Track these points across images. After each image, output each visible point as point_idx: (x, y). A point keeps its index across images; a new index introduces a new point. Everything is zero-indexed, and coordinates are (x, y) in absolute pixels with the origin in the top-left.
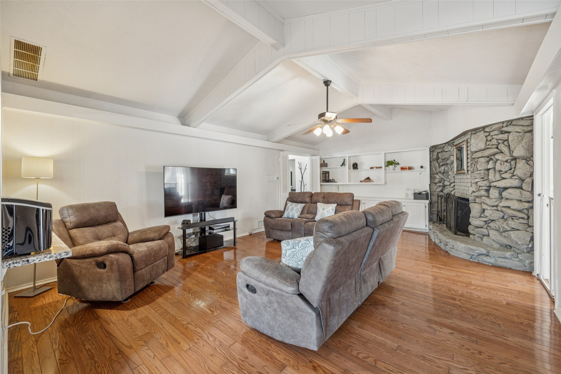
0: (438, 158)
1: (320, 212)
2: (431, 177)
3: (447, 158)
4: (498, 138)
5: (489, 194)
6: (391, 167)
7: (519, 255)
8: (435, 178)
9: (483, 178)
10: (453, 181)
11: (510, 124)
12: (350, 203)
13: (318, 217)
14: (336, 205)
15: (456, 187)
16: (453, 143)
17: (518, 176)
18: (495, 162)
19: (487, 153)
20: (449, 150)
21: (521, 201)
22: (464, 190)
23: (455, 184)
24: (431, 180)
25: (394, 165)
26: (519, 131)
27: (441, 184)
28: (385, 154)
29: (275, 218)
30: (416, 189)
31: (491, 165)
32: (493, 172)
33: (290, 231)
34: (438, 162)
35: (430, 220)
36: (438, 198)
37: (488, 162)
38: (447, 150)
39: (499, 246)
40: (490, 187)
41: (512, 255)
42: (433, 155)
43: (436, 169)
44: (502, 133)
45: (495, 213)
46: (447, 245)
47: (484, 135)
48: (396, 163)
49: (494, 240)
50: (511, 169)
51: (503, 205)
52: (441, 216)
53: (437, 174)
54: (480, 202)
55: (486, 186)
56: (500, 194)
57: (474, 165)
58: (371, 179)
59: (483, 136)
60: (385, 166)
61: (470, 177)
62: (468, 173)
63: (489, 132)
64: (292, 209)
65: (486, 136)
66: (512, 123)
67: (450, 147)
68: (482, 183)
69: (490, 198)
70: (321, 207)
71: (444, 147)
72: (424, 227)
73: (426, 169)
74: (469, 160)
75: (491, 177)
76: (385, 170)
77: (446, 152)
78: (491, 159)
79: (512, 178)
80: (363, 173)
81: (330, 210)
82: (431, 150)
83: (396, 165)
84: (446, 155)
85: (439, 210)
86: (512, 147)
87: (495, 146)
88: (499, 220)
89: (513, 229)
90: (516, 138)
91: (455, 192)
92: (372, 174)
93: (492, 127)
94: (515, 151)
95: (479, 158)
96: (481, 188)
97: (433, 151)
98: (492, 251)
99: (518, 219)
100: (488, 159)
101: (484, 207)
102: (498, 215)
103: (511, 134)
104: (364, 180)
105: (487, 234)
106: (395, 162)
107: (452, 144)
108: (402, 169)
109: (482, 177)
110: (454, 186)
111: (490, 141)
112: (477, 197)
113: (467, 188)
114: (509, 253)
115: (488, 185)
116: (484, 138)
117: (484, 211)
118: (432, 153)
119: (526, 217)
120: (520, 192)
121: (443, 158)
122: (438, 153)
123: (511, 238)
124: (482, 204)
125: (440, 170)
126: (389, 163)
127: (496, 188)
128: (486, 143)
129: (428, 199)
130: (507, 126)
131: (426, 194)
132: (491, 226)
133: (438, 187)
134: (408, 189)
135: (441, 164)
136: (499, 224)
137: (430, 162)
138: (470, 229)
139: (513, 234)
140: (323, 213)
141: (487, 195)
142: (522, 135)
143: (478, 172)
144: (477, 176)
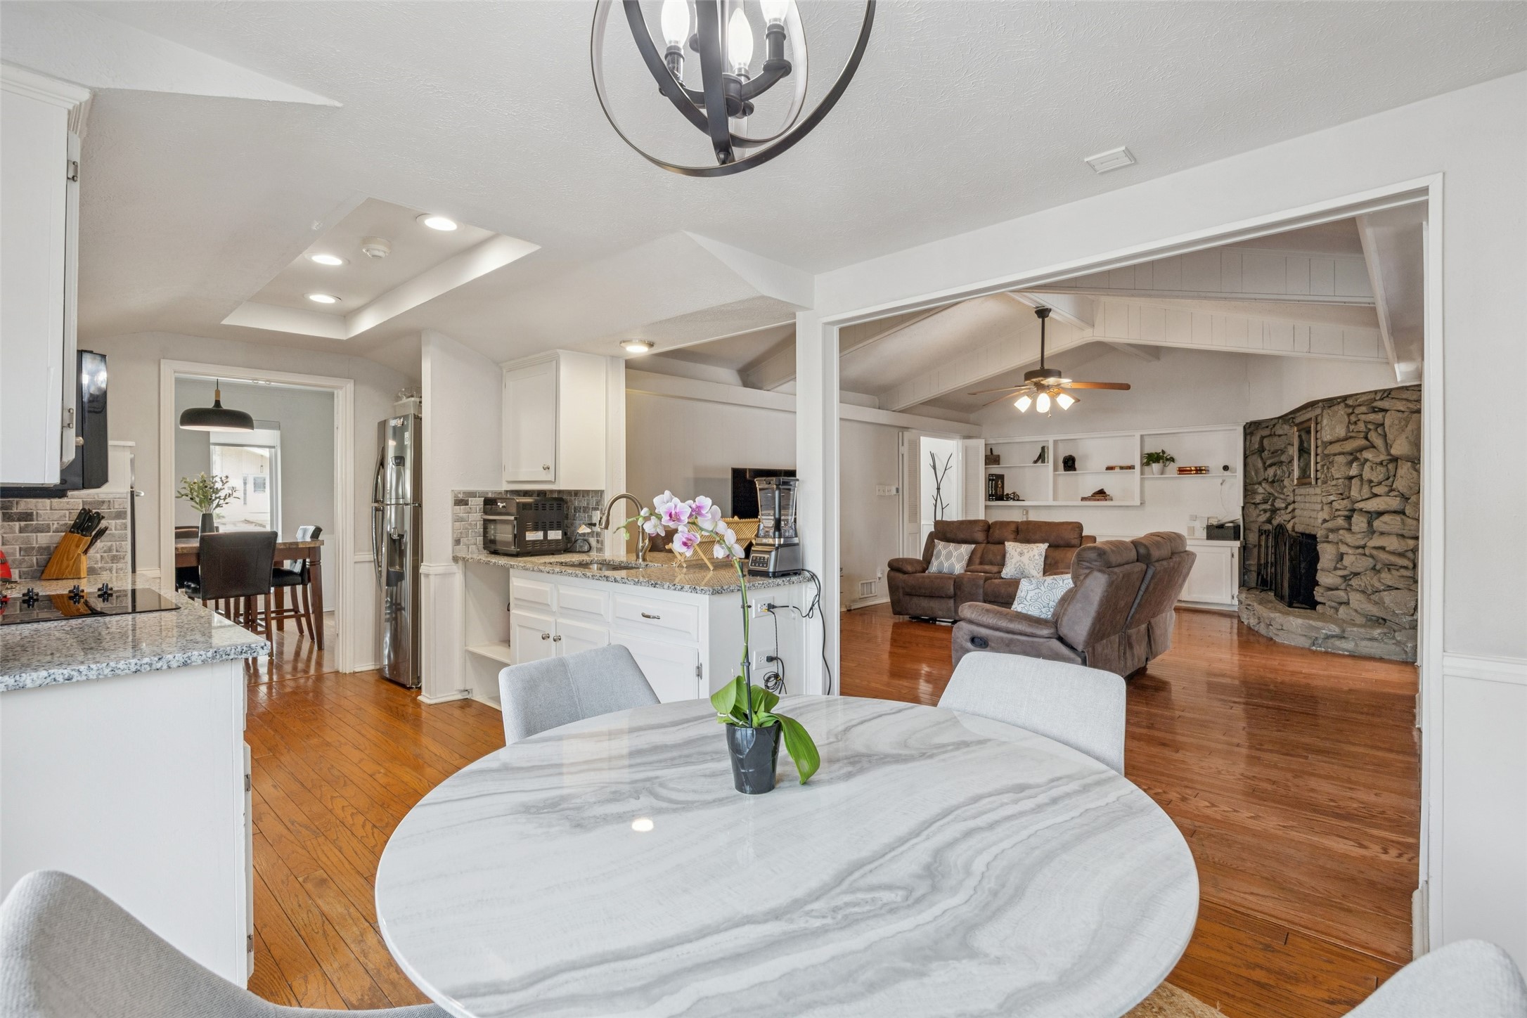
0: (1262, 449)
1: (1014, 561)
2: (1245, 490)
3: (1281, 450)
4: (1368, 420)
5: (1350, 524)
6: (1156, 467)
7: (1396, 634)
8: (1255, 492)
9: (1341, 494)
10: (1292, 499)
11: (1387, 396)
12: (1076, 542)
13: (1008, 571)
14: (1047, 545)
15: (1297, 512)
16: (1293, 418)
17: (1399, 491)
18: (1363, 465)
19: (1349, 446)
20: (1285, 432)
21: (1403, 536)
22: (1310, 517)
23: (1296, 505)
24: (1245, 497)
25: (1163, 462)
26: (1402, 409)
27: (1267, 506)
28: (1142, 436)
29: (913, 573)
30: (1212, 518)
31: (1354, 471)
32: (1359, 483)
33: (950, 598)
34: (1262, 458)
35: (1243, 584)
36: (1260, 536)
37: (1350, 463)
38: (1280, 432)
39: (1364, 620)
40: (1353, 510)
41: (1385, 634)
42: (1251, 441)
43: (1257, 472)
44: (1375, 410)
45: (1360, 559)
46: (1271, 625)
47: (1345, 412)
48: (1168, 457)
49: (1356, 611)
50: (1388, 479)
51: (1373, 546)
52: (1265, 576)
53: (1260, 484)
54: (1335, 541)
55: (1347, 509)
56: (1370, 524)
57: (1328, 468)
58: (1107, 493)
59: (1342, 413)
60: (1143, 465)
61: (1320, 493)
62: (1316, 483)
63: (1354, 407)
64: (949, 556)
65: (1349, 415)
66: (1390, 394)
67: (1286, 427)
68: (1339, 504)
69: (1354, 533)
70: (1016, 550)
71: (1274, 426)
72: (1228, 600)
73: (1235, 472)
74: (1319, 458)
75: (1354, 493)
76: (1142, 473)
77: (1280, 436)
78: (1356, 459)
79: (1390, 494)
80: (1088, 481)
81: (1034, 556)
82: (1248, 431)
83: (1168, 463)
84: (1278, 443)
85: (1262, 562)
86: (1390, 437)
87: (1362, 435)
88: (1367, 572)
89: (1390, 588)
90: (1396, 422)
91: (1295, 524)
92: (1110, 483)
93: (1358, 399)
94: (1394, 446)
95: (1335, 455)
96: (1337, 513)
97: (1252, 434)
98: (1349, 629)
99: (1397, 570)
100: (1351, 457)
101: (1343, 549)
102: (1363, 564)
103: (1389, 413)
104: (1092, 496)
105: (1346, 601)
106: (1165, 455)
107: (1291, 421)
108: (1182, 471)
109: (1339, 492)
110: (1294, 510)
111: (1355, 423)
112: (1332, 530)
113: (1316, 513)
114: (1379, 631)
115: (1349, 507)
116: (1346, 417)
117: (1341, 557)
118: (1248, 437)
119: (1411, 565)
120: (1402, 520)
121: (1272, 449)
122: (1263, 438)
123: (1385, 603)
124: (1340, 544)
125: (1266, 476)
126: (1152, 458)
127: (1364, 514)
128: (1348, 427)
129: (1239, 539)
130: (1383, 399)
131: (1234, 527)
132: (1353, 584)
133: (1262, 512)
134: (1194, 518)
135: (1268, 462)
136: (1367, 580)
137: (1246, 457)
138: (1318, 594)
139: (1388, 597)
140: (1020, 561)
141: (1347, 526)
142: (1407, 417)
143: (1334, 483)
144: (1332, 490)
